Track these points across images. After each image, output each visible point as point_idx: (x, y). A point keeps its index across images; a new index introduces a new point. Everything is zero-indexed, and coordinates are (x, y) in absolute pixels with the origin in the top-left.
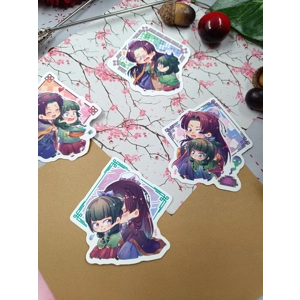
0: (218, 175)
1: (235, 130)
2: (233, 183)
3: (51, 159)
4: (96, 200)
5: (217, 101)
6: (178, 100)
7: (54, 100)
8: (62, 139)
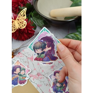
3: (16, 86)
7: (19, 67)
8: (20, 79)
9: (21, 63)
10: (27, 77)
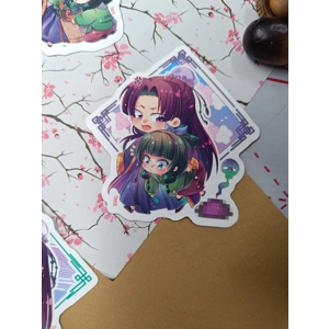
0: (195, 199)
1: (225, 108)
2: (224, 212)
5: (189, 53)
6: (114, 57)
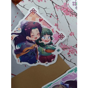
3: (34, 65)
4: (58, 86)
8: (41, 53)
9: (42, 17)
10: (56, 50)
